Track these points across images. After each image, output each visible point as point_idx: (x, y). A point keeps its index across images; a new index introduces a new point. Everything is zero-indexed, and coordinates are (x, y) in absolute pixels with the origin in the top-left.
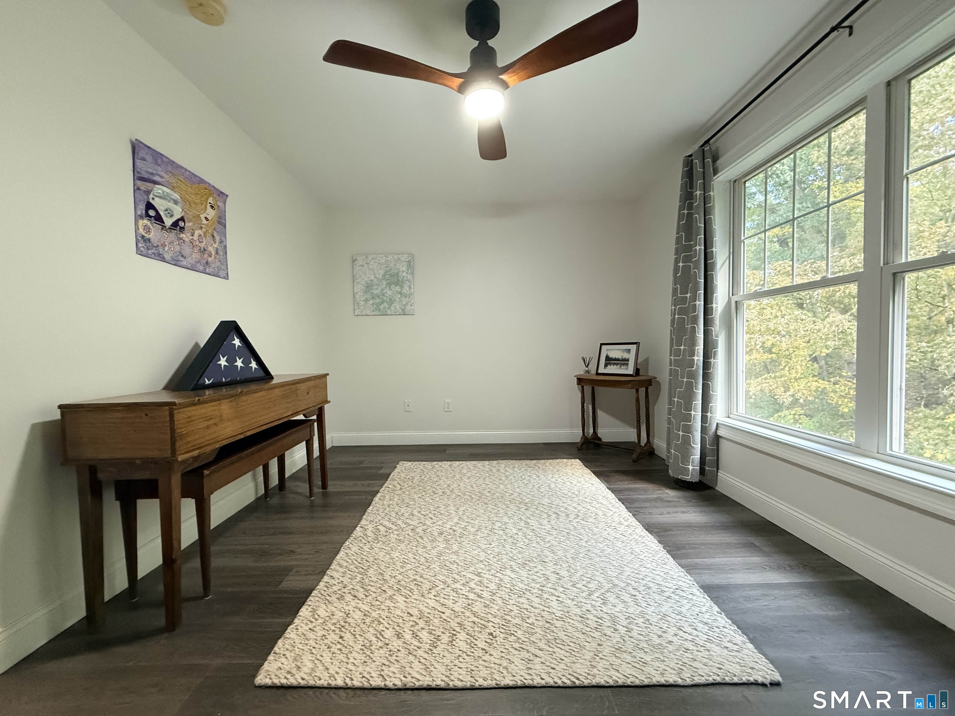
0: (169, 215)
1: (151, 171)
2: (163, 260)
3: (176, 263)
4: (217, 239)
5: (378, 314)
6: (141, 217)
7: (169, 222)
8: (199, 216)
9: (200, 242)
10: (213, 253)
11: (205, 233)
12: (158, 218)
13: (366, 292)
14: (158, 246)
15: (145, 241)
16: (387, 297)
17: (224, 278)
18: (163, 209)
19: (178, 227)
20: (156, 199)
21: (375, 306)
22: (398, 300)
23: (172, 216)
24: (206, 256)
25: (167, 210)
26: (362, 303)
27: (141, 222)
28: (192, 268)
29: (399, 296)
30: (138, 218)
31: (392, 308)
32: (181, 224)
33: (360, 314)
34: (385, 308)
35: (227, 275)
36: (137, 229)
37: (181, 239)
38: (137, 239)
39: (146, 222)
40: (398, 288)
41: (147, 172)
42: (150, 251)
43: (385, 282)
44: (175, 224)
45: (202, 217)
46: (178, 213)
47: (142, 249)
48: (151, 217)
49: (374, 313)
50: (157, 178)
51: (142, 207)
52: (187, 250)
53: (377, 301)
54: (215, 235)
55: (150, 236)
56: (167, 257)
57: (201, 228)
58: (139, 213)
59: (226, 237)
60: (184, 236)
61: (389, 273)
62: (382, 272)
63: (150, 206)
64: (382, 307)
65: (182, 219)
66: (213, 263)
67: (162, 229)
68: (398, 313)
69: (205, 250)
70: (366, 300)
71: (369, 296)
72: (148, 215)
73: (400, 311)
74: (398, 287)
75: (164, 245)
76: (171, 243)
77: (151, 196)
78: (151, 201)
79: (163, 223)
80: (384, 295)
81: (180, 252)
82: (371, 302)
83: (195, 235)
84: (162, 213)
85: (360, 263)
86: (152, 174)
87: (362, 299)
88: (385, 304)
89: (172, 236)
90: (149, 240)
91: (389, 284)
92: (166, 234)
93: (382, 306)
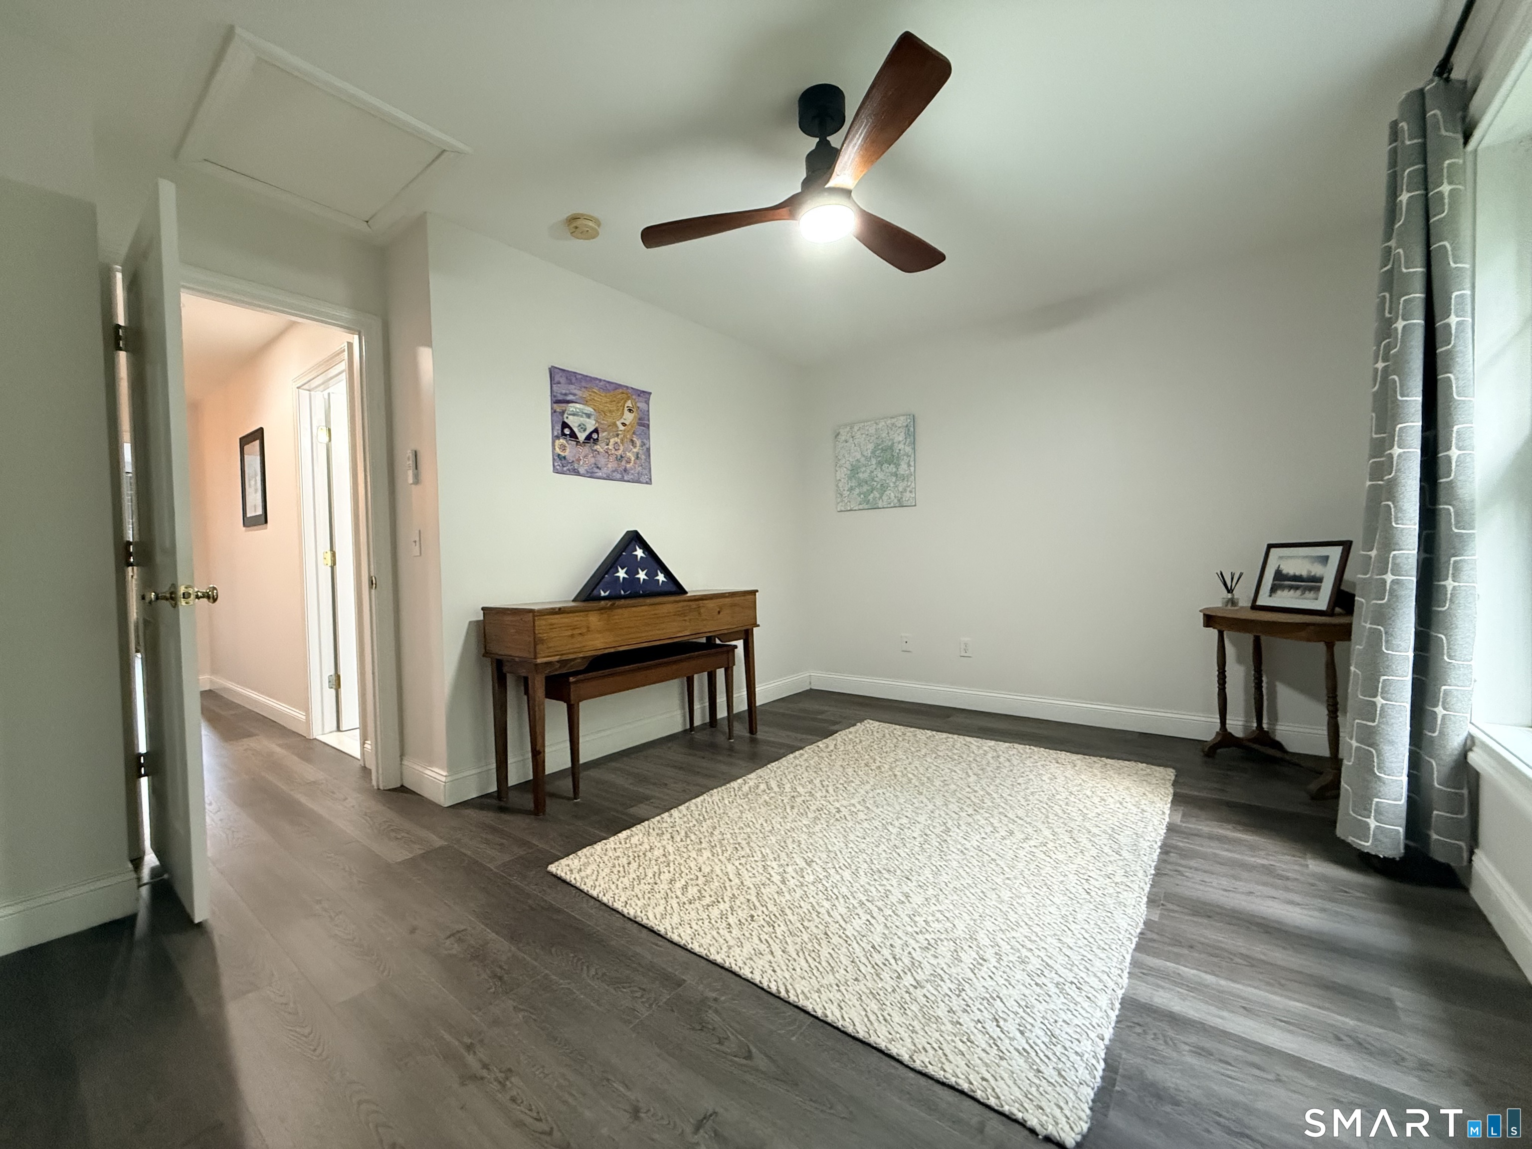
0: (582, 430)
1: (564, 392)
2: (577, 473)
3: (591, 475)
4: (638, 443)
5: (866, 507)
6: (558, 437)
7: (582, 436)
8: (615, 424)
9: (616, 450)
10: (633, 459)
11: (622, 440)
12: (573, 435)
13: (850, 478)
14: (573, 462)
15: (560, 459)
16: (878, 483)
17: (647, 483)
18: (577, 425)
19: (592, 440)
20: (570, 417)
21: (862, 496)
22: (892, 485)
23: (585, 430)
24: (623, 463)
25: (580, 426)
26: (846, 493)
27: (557, 442)
28: (608, 478)
29: (894, 479)
30: (555, 438)
31: (885, 498)
32: (595, 436)
33: (843, 509)
34: (874, 498)
35: (651, 479)
36: (554, 448)
37: (596, 451)
38: (554, 459)
39: (562, 441)
40: (892, 468)
41: (561, 394)
42: (565, 469)
43: (874, 461)
44: (589, 437)
45: (619, 423)
46: (591, 425)
47: (558, 467)
48: (566, 435)
49: (861, 507)
50: (570, 398)
51: (559, 427)
52: (602, 461)
53: (865, 488)
54: (634, 439)
55: (566, 454)
56: (582, 471)
57: (618, 435)
58: (556, 434)
59: (649, 438)
60: (598, 447)
61: (880, 447)
62: (871, 446)
63: (565, 425)
64: (871, 497)
65: (596, 431)
66: (632, 469)
67: (577, 445)
68: (892, 505)
69: (622, 457)
70: (851, 489)
71: (853, 483)
72: (564, 434)
73: (896, 501)
74: (892, 466)
75: (579, 460)
76: (586, 456)
77: (566, 415)
78: (566, 420)
79: (577, 438)
80: (873, 480)
81: (595, 464)
82: (857, 491)
83: (610, 444)
84: (576, 430)
85: (843, 438)
86: (566, 394)
87: (846, 489)
88: (875, 492)
89: (586, 450)
90: (565, 458)
91: (880, 464)
92: (580, 449)
93: (872, 495)
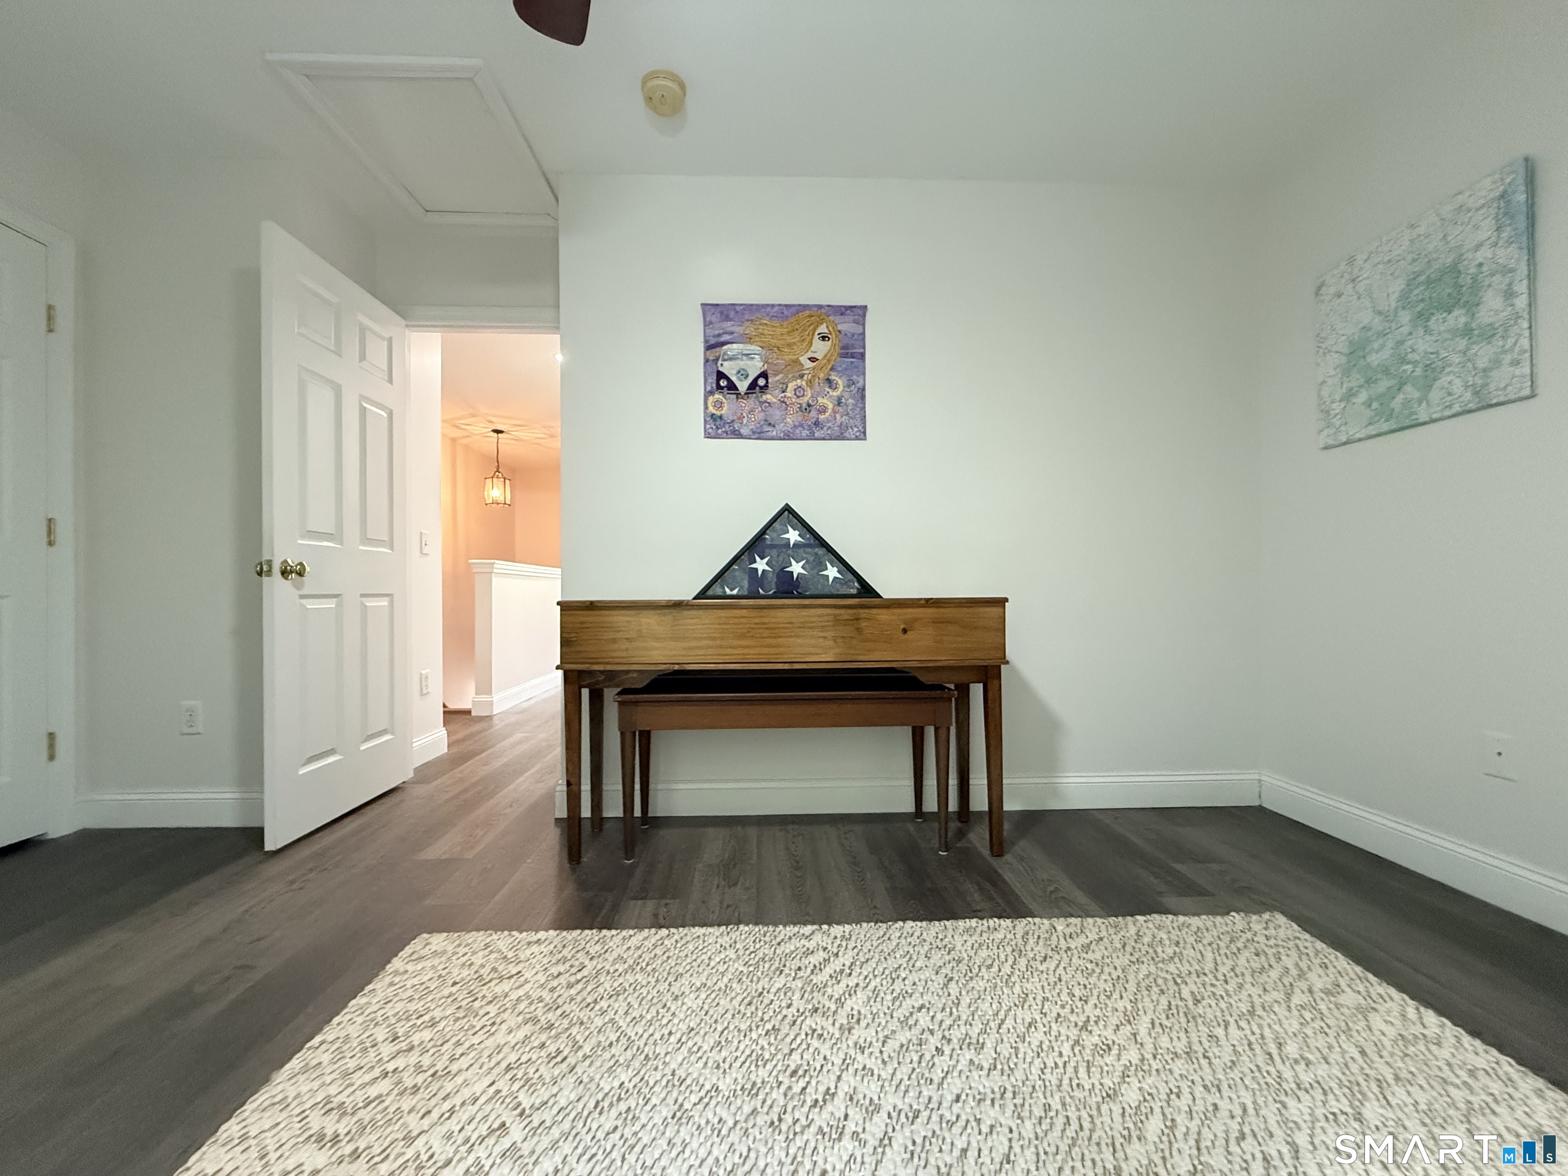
0: (742, 378)
4: (841, 382)
5: (1385, 427)
8: (797, 362)
9: (798, 397)
11: (810, 383)
13: (1347, 372)
16: (1415, 363)
17: (857, 438)
21: (1375, 405)
22: (1456, 359)
26: (1337, 407)
29: (1462, 343)
31: (1435, 395)
33: (1331, 442)
34: (1407, 403)
35: (864, 433)
40: (1458, 318)
43: (1405, 317)
45: (804, 360)
49: (1372, 430)
53: (1384, 384)
57: (802, 377)
60: (769, 396)
61: (1423, 278)
62: (1397, 286)
63: (721, 375)
64: (1397, 403)
67: (737, 398)
68: (1457, 408)
70: (1350, 395)
71: (1356, 379)
73: (1468, 395)
74: (1456, 312)
80: (1404, 361)
82: (1363, 396)
83: (788, 389)
85: (1332, 290)
87: (1337, 397)
88: (1408, 388)
91: (1422, 318)
92: (743, 403)
93: (1400, 398)
